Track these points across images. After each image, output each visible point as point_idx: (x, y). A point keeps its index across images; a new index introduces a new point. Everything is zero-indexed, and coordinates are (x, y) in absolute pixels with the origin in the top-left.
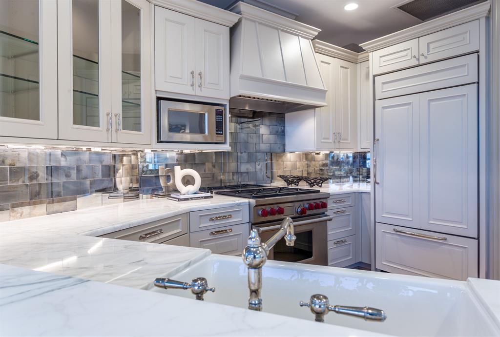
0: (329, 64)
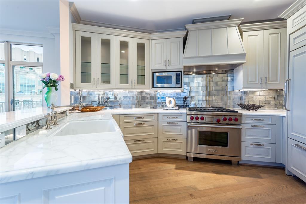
0: (257, 35)
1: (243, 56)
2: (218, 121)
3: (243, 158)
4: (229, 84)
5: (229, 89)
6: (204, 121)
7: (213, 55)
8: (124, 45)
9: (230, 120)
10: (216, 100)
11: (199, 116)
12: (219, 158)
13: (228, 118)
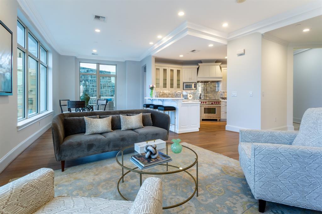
1: (221, 78)
2: (212, 103)
3: (222, 118)
4: (217, 88)
5: (217, 90)
6: (206, 104)
7: (210, 77)
8: (172, 71)
9: (217, 103)
10: (211, 95)
11: (205, 102)
12: (212, 118)
13: (216, 102)
